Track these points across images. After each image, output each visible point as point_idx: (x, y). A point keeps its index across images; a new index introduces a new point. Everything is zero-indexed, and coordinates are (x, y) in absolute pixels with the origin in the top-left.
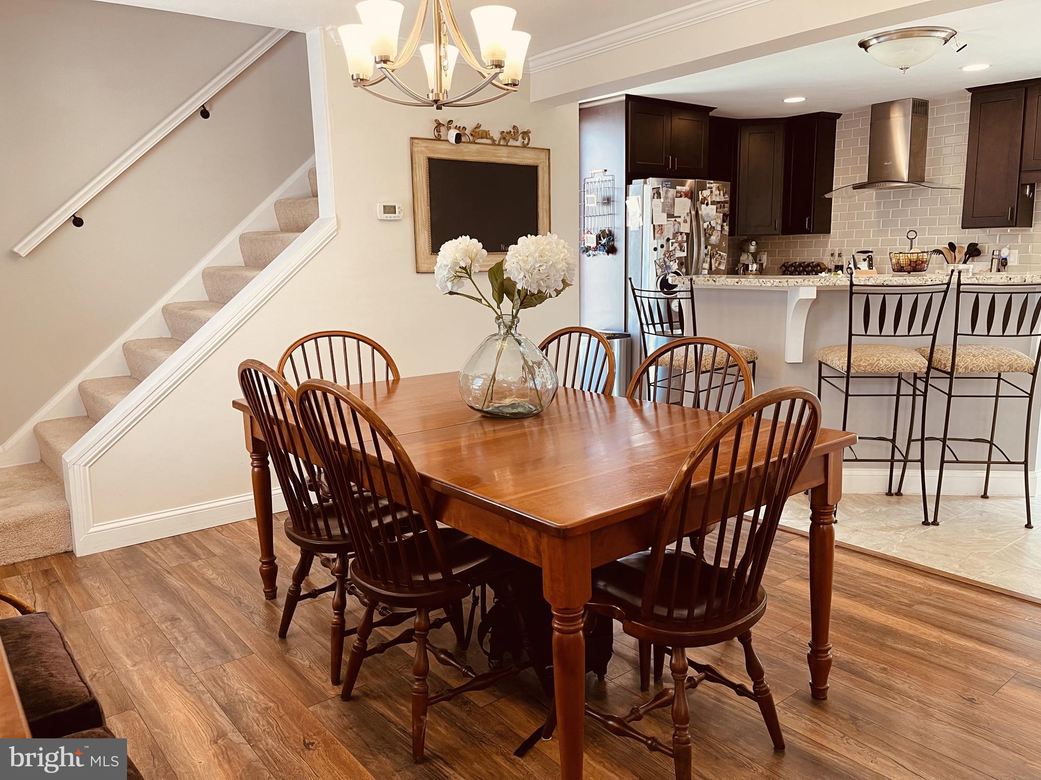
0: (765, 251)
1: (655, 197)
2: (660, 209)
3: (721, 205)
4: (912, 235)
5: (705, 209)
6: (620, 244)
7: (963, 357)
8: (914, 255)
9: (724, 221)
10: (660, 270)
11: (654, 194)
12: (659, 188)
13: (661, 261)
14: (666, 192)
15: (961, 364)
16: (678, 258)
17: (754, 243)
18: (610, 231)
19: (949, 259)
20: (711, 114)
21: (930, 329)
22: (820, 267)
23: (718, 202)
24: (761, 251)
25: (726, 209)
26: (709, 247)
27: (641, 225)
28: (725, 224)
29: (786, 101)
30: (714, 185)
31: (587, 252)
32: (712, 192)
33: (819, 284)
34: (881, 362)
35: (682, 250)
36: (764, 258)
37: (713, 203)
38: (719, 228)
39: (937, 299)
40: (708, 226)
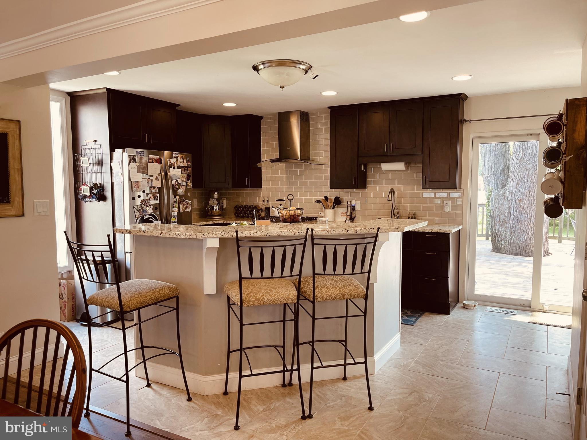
0: (225, 198)
1: (132, 162)
2: (136, 170)
3: (185, 169)
4: (290, 197)
5: (173, 171)
6: (108, 194)
7: (321, 290)
8: (292, 211)
9: (188, 179)
10: (138, 213)
11: (130, 159)
12: (135, 155)
13: (138, 207)
14: (141, 159)
15: (319, 295)
16: (153, 205)
17: (216, 192)
18: (100, 184)
19: (325, 206)
20: (177, 108)
21: (296, 271)
22: (257, 208)
23: (183, 167)
24: (223, 198)
25: (189, 172)
26: (177, 197)
27: (122, 181)
28: (189, 181)
29: (225, 105)
30: (179, 156)
31: (84, 198)
32: (177, 160)
33: (221, 236)
34: (265, 297)
35: (155, 198)
36: (225, 202)
37: (178, 167)
38: (184, 184)
39: (299, 249)
40: (175, 182)
